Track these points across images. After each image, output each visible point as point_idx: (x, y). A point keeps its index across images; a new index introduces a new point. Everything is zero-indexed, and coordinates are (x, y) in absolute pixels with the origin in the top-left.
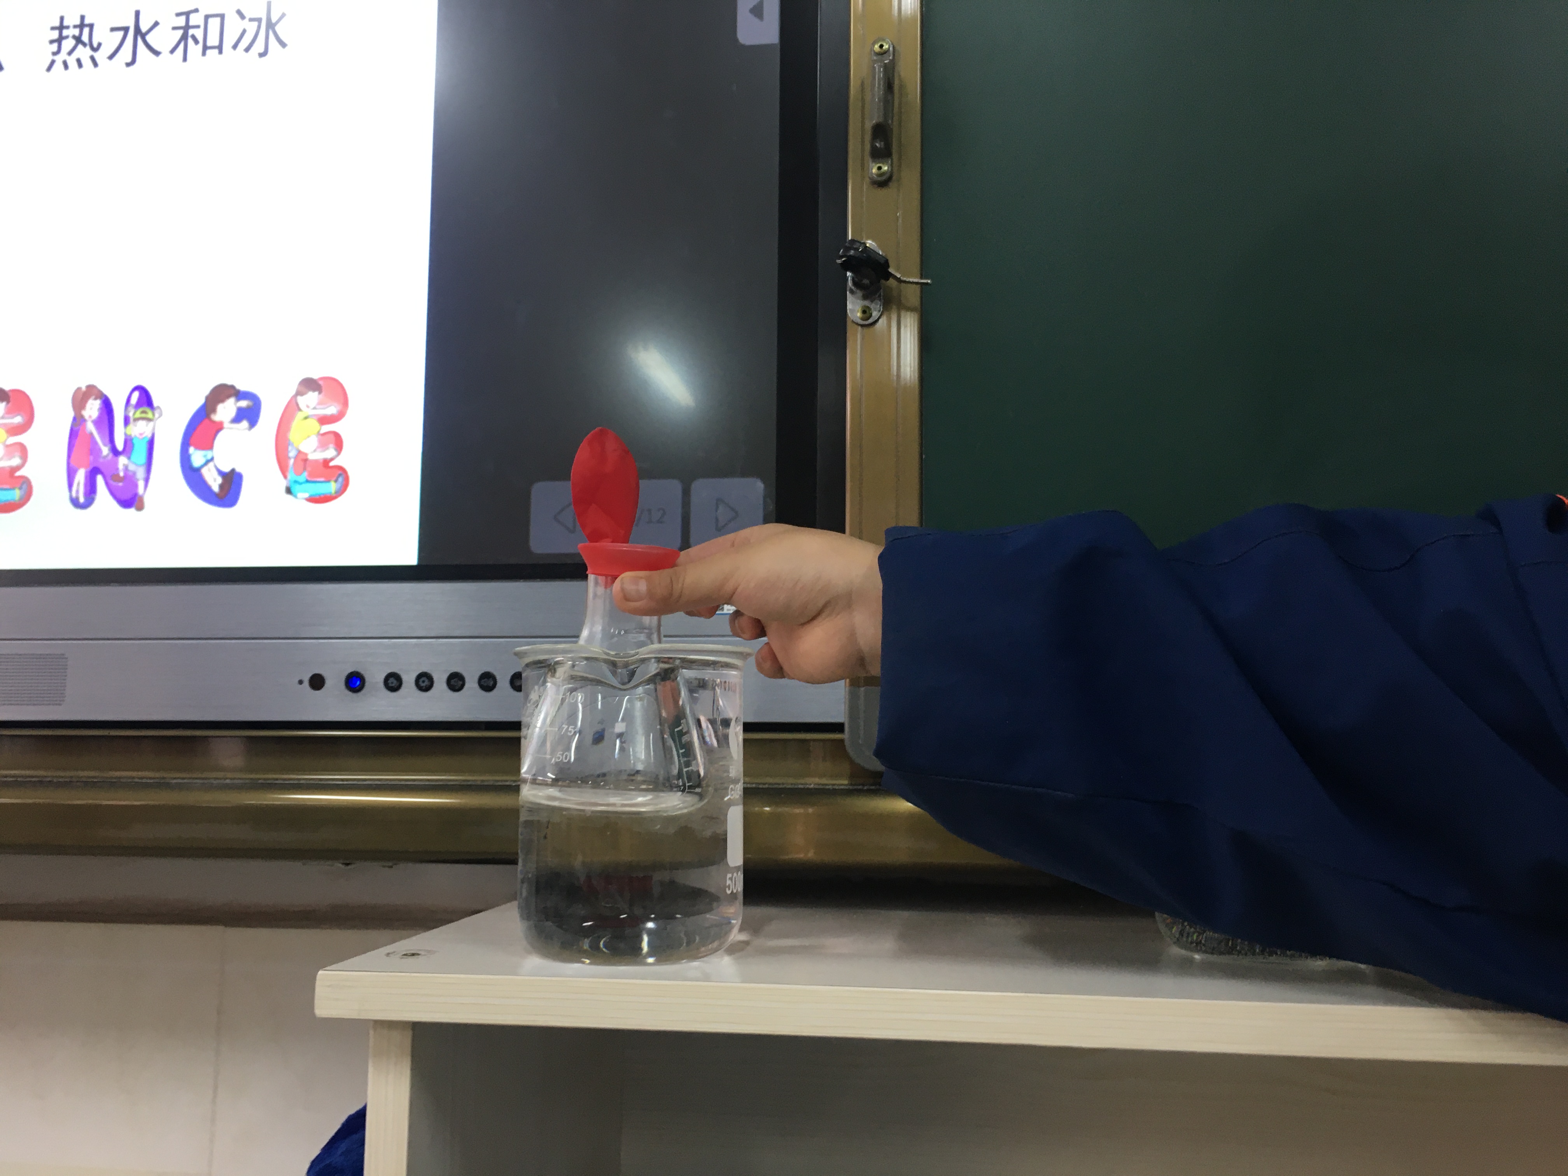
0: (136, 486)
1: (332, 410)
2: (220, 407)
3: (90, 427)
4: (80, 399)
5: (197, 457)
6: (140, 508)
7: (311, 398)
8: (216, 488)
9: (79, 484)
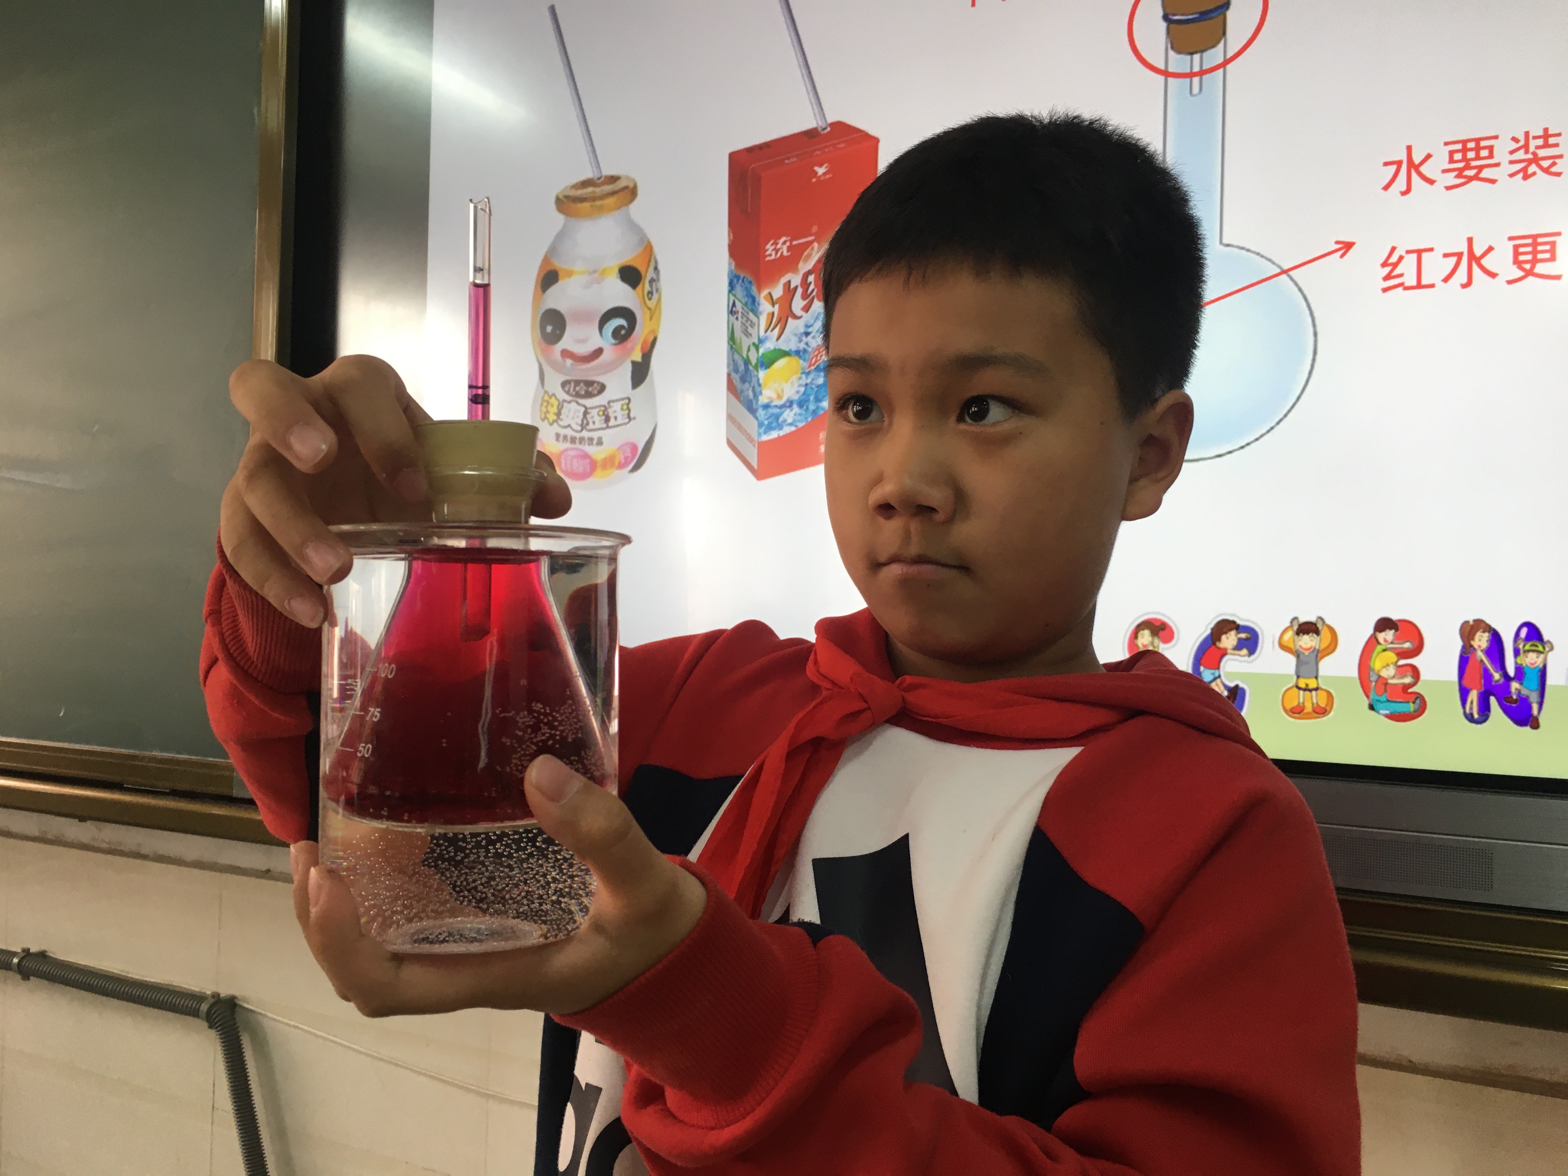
9: (1472, 703)
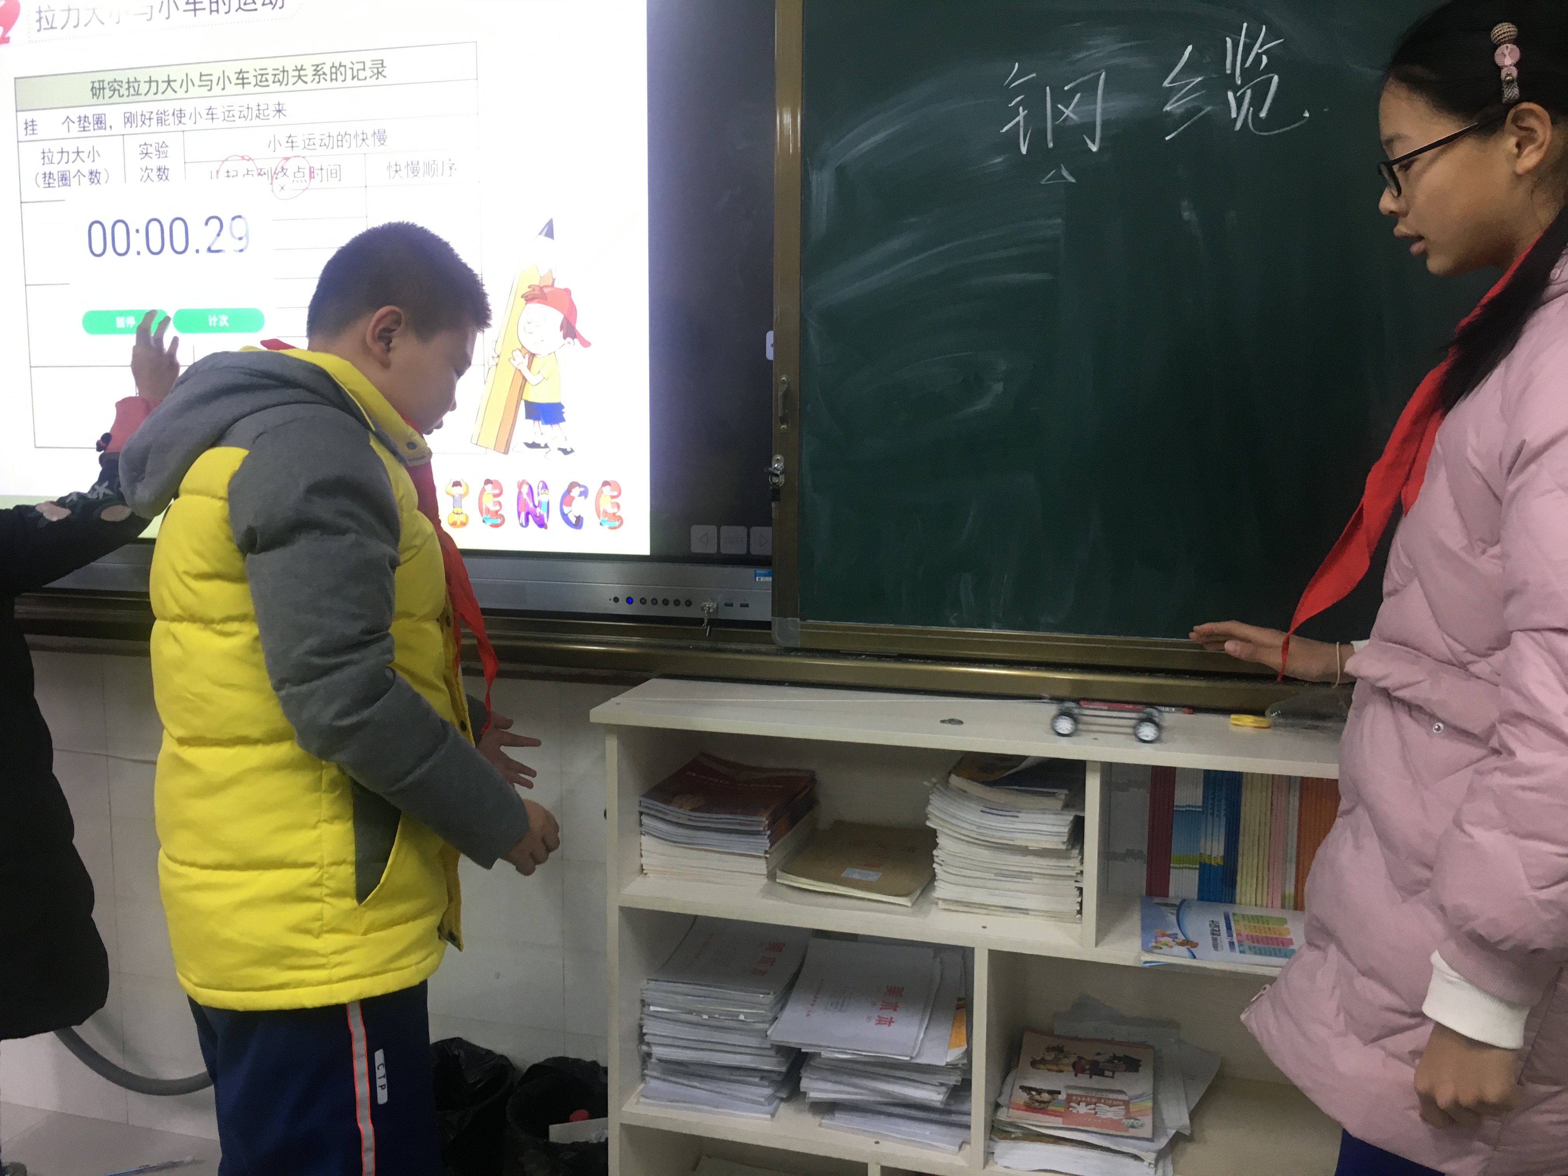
0: (543, 520)
1: (615, 493)
2: (573, 490)
3: (525, 496)
4: (520, 485)
5: (566, 510)
6: (546, 528)
7: (607, 489)
8: (574, 522)
